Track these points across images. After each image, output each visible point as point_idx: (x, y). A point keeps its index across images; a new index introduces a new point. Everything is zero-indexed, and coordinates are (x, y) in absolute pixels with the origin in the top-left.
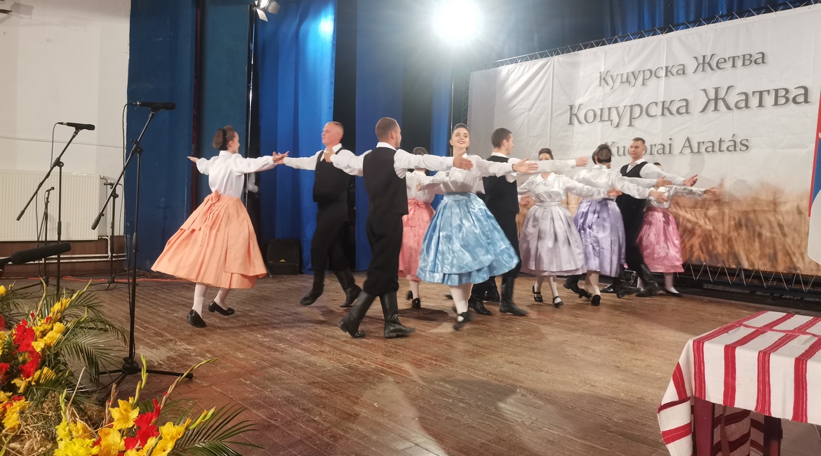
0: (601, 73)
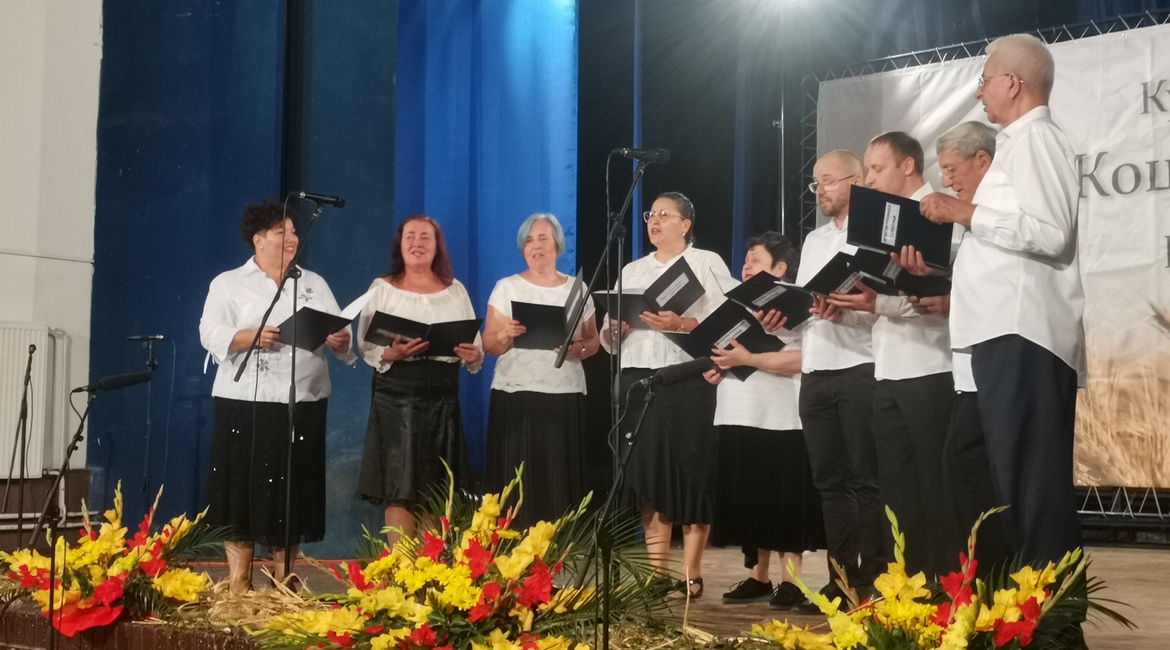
0: (1145, 85)
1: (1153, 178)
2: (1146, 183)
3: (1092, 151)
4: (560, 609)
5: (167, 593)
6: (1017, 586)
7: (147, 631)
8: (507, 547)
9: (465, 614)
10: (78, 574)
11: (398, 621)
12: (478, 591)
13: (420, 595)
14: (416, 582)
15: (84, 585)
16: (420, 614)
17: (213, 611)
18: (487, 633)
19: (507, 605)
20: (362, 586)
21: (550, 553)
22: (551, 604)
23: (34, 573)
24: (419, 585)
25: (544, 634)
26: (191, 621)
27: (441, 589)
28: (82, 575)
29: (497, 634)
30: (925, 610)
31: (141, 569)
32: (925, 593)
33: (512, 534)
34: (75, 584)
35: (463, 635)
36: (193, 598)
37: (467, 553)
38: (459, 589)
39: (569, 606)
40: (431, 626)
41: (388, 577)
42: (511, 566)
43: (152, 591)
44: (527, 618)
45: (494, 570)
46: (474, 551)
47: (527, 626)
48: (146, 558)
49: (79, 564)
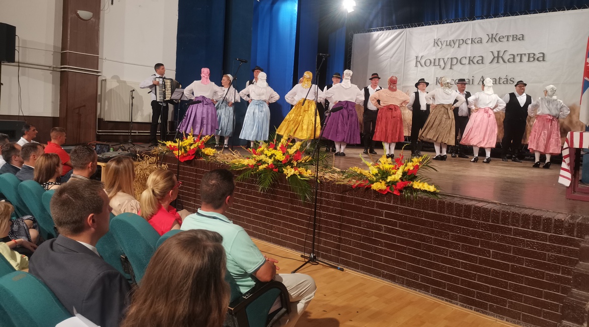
0: (434, 39)
1: (434, 63)
2: (433, 64)
3: (420, 56)
4: (303, 162)
5: (206, 153)
6: (413, 162)
7: (201, 161)
8: (291, 147)
9: (281, 162)
10: (184, 147)
11: (264, 163)
12: (284, 157)
13: (270, 157)
14: (269, 154)
15: (185, 150)
16: (270, 161)
17: (218, 158)
18: (286, 166)
19: (291, 160)
20: (256, 154)
21: (300, 149)
22: (301, 161)
23: (172, 147)
24: (270, 155)
25: (299, 167)
26: (212, 160)
27: (276, 156)
28: (185, 148)
29: (288, 167)
30: (392, 166)
31: (199, 148)
32: (391, 162)
33: (291, 144)
34: (183, 150)
35: (281, 167)
36: (212, 154)
37: (281, 148)
38: (280, 156)
39: (305, 161)
40: (273, 164)
41: (262, 153)
42: (292, 151)
43: (202, 153)
44: (295, 163)
45: (288, 152)
46: (282, 148)
47: (295, 165)
48: (200, 144)
49: (184, 145)
